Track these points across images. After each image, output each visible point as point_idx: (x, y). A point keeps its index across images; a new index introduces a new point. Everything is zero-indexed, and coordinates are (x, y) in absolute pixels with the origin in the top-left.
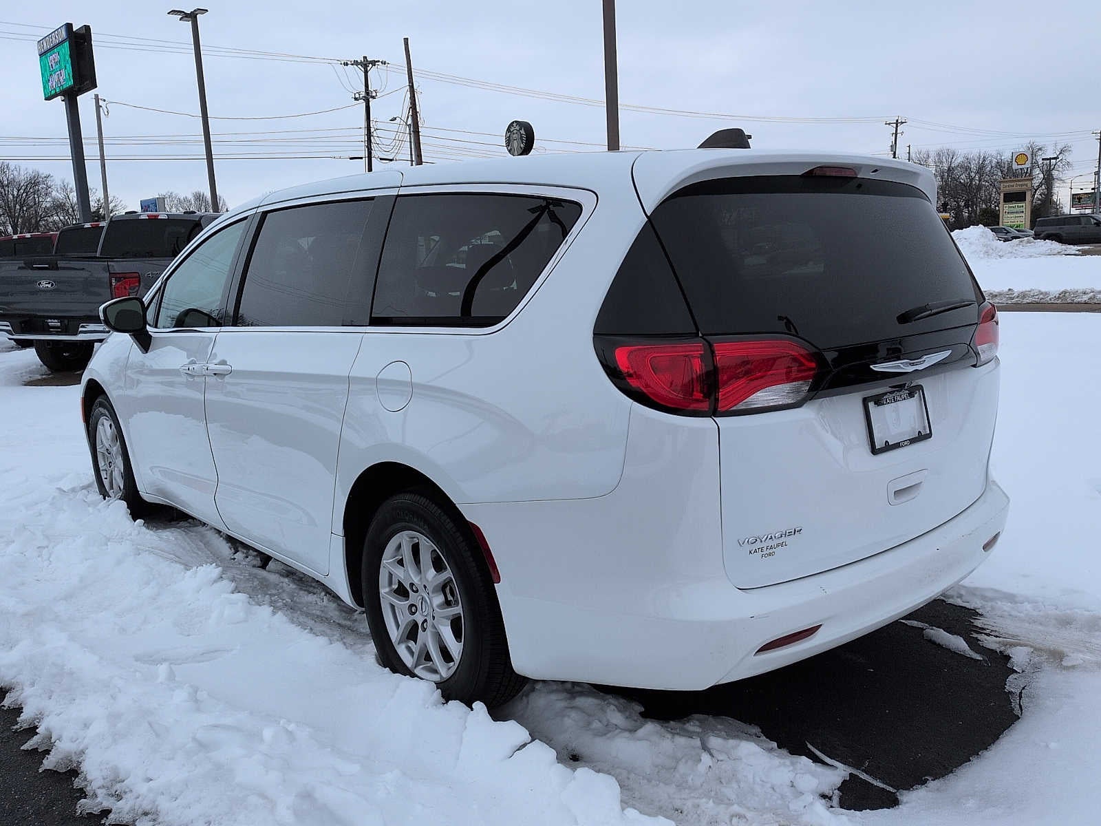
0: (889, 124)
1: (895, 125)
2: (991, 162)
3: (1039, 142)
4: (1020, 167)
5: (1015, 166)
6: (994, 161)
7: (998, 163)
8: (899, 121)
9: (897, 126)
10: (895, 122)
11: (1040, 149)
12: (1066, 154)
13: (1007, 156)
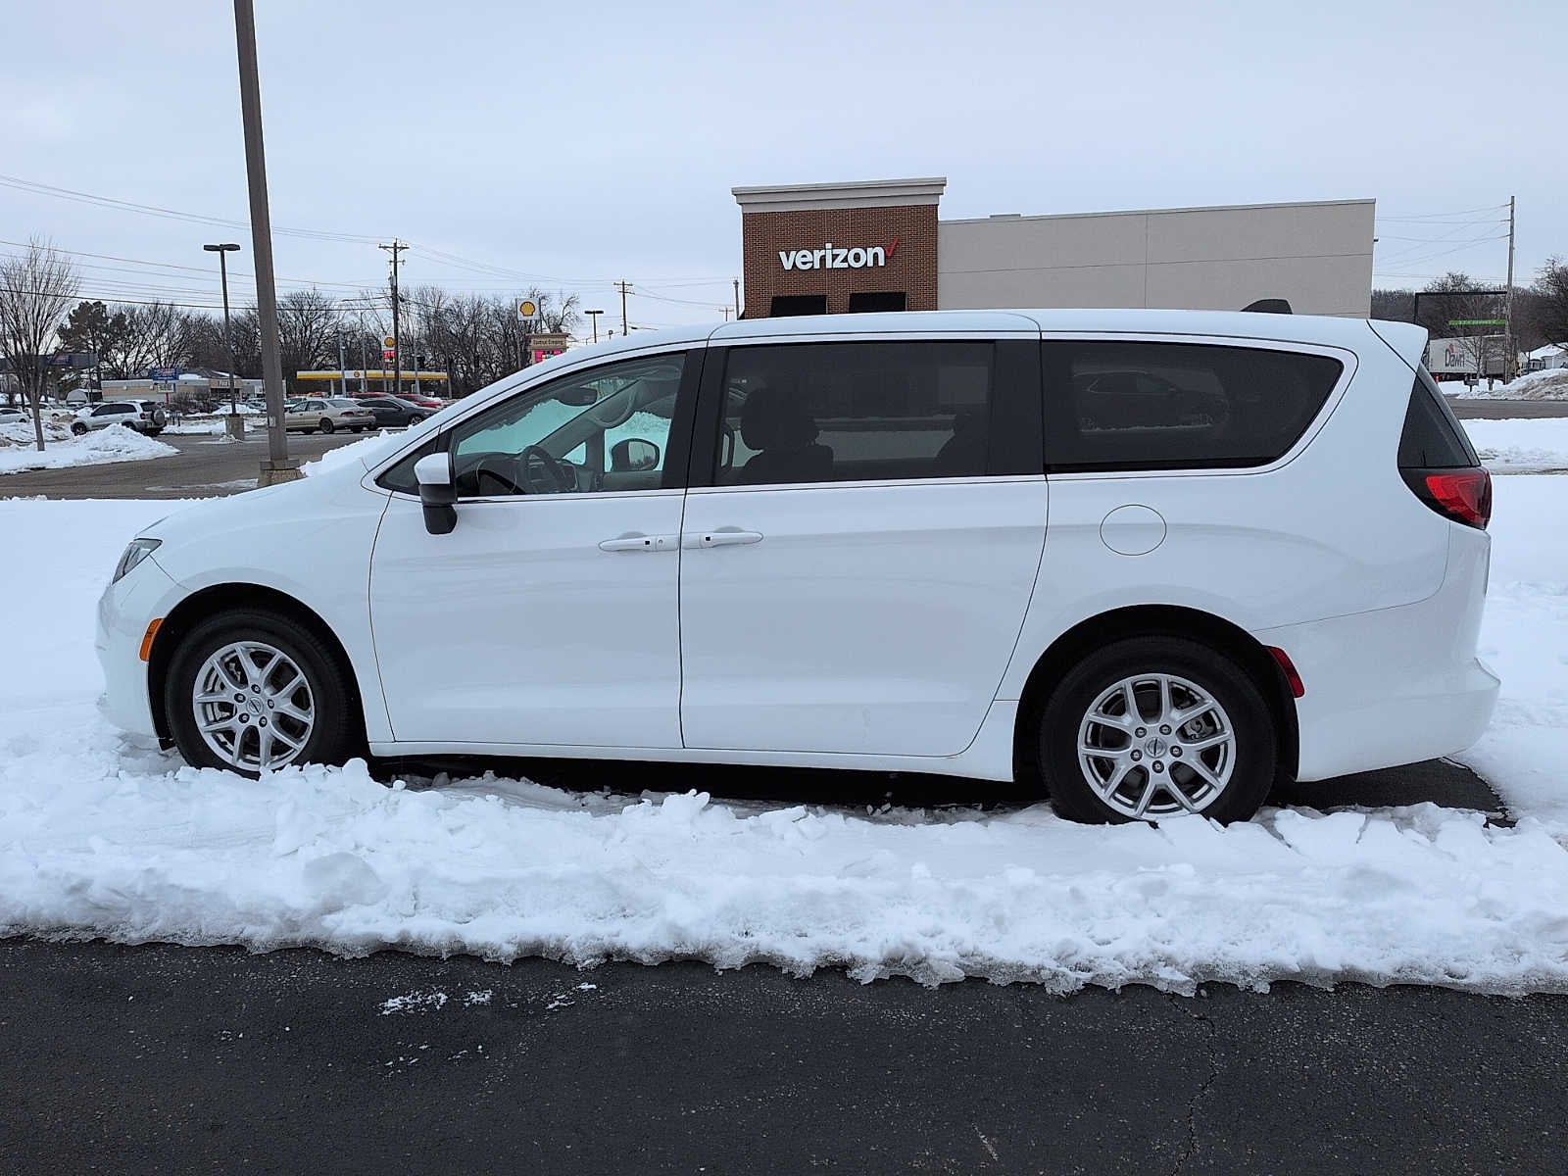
0: (385, 247)
1: (392, 250)
2: (487, 309)
3: (543, 288)
4: (525, 318)
5: (521, 317)
6: (491, 308)
7: (496, 311)
8: (398, 245)
9: (396, 252)
10: (392, 245)
11: (544, 298)
12: (574, 306)
13: (506, 303)
